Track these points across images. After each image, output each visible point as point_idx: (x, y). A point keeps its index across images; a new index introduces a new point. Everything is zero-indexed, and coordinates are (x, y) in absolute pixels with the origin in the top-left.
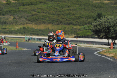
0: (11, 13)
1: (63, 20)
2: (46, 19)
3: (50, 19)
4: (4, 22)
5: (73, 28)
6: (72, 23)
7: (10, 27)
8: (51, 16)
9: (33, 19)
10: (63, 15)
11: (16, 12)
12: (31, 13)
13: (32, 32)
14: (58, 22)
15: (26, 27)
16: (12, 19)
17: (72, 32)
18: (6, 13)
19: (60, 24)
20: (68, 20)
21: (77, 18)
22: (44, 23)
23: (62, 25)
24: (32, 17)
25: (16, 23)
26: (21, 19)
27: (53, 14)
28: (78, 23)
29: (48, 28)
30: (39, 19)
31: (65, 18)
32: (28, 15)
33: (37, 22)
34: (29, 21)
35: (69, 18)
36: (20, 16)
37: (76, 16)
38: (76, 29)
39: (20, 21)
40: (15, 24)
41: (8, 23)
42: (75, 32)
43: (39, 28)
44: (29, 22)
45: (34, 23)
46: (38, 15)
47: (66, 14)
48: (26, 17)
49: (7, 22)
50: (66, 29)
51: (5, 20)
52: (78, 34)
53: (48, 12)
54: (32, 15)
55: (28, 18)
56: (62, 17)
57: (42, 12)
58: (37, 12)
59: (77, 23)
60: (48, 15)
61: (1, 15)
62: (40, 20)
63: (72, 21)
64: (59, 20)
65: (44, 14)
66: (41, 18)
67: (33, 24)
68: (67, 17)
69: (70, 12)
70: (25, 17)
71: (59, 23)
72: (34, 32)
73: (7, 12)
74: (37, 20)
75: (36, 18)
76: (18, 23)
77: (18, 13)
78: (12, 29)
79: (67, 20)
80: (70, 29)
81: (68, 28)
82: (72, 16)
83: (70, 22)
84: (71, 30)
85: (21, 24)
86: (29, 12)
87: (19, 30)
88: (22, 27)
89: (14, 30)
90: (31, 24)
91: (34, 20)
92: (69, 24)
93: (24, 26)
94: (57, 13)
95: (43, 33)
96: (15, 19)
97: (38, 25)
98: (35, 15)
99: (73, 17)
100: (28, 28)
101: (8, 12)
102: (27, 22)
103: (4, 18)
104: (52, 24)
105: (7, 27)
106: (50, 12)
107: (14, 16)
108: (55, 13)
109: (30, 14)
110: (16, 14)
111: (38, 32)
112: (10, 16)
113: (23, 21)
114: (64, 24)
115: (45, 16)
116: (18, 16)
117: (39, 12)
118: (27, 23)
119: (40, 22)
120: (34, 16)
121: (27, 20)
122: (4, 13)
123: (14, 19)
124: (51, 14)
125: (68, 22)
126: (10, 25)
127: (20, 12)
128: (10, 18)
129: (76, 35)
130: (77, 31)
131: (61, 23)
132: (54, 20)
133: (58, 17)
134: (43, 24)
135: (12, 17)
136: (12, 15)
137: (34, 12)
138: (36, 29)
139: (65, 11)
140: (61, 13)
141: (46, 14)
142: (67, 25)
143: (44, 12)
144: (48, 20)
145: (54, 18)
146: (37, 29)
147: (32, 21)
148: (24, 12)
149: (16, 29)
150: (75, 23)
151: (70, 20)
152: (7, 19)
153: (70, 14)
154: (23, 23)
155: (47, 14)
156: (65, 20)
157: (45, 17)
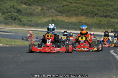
0: (39, 3)
1: (99, 11)
2: (79, 11)
3: (84, 10)
4: (31, 13)
5: (110, 21)
6: (109, 16)
7: (36, 20)
8: (85, 6)
9: (64, 10)
10: (99, 6)
11: (44, 2)
12: (62, 3)
13: (62, 25)
14: (92, 14)
15: (56, 20)
16: (39, 10)
17: (108, 26)
18: (33, 3)
19: (95, 17)
20: (105, 12)
21: (115, 10)
22: (77, 15)
23: (97, 18)
24: (63, 8)
25: (44, 14)
26: (50, 10)
27: (88, 5)
28: (117, 15)
29: (80, 21)
30: (70, 10)
31: (101, 10)
32: (58, 6)
33: (69, 13)
34: (59, 12)
35: (106, 10)
36: (49, 6)
37: (114, 7)
38: (113, 22)
39: (49, 13)
40: (43, 16)
41: (34, 15)
42: (112, 26)
43: (70, 21)
44: (60, 14)
45: (64, 15)
46: (69, 6)
47: (103, 5)
48: (56, 8)
49: (34, 13)
50: (102, 22)
51: (31, 12)
52: (116, 28)
53: (81, 2)
54: (63, 6)
55: (58, 9)
56: (97, 9)
57: (74, 2)
58: (69, 2)
59: (115, 15)
60: (82, 6)
61: (27, 5)
62: (72, 12)
63: (109, 13)
64: (94, 12)
65: (77, 5)
66: (73, 9)
67: (64, 17)
68: (104, 9)
69: (107, 3)
70: (54, 8)
71: (94, 15)
72: (64, 25)
73: (34, 1)
74: (69, 12)
75: (67, 9)
76: (46, 15)
77: (46, 3)
78: (39, 22)
79: (103, 12)
80: (106, 23)
81: (105, 21)
82: (109, 8)
83: (108, 14)
84: (108, 23)
85: (50, 16)
86: (60, 2)
87: (47, 23)
88: (50, 20)
89: (41, 23)
90: (62, 16)
91: (65, 12)
92: (106, 17)
93: (53, 18)
94: (92, 4)
95: (74, 27)
96: (43, 10)
97: (69, 17)
98: (66, 5)
99: (111, 8)
100: (57, 20)
101: (36, 2)
102: (57, 13)
103: (30, 9)
104: (86, 16)
105: (33, 20)
106: (84, 3)
107: (42, 7)
108: (89, 4)
109: (61, 5)
110: (45, 5)
111: (69, 25)
112: (37, 7)
113: (52, 12)
114: (100, 16)
115: (78, 6)
116: (46, 7)
117: (71, 3)
118: (56, 15)
119: (71, 14)
120: (65, 7)
121: (57, 12)
122: (30, 3)
123: (41, 10)
124: (85, 5)
125: (105, 14)
126: (37, 17)
127: (49, 2)
128: (37, 9)
129: (113, 30)
130: (115, 25)
131: (97, 15)
132: (88, 12)
133: (93, 8)
134: (75, 16)
135: (40, 8)
136: (40, 5)
137: (65, 2)
138: (66, 22)
139: (102, 1)
140: (97, 4)
141: (78, 5)
142: (103, 18)
143: (76, 3)
144: (81, 12)
145: (88, 10)
146: (68, 22)
147: (62, 13)
148: (54, 2)
149: (44, 22)
150: (113, 16)
151: (107, 11)
152: (34, 10)
153: (107, 5)
154: (52, 15)
155: (80, 5)
156: (102, 11)
157: (78, 8)
